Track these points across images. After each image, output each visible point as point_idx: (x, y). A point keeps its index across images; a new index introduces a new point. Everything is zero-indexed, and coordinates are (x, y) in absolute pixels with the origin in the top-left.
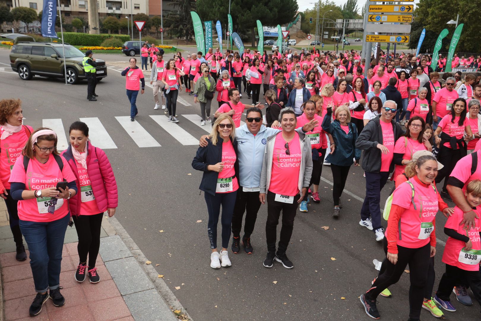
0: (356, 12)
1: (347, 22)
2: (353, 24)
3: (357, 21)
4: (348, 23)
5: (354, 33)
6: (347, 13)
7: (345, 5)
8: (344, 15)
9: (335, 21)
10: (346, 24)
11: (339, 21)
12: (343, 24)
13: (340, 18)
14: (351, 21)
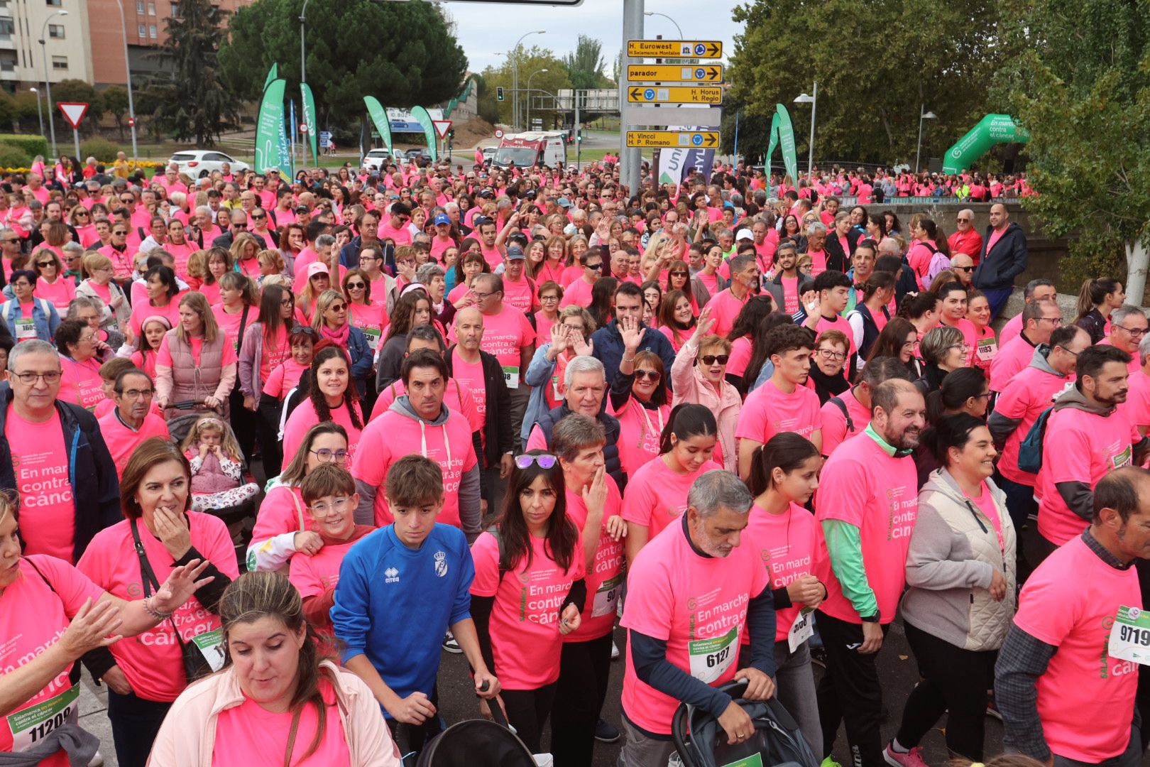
0: (600, 73)
1: (583, 97)
2: (597, 99)
3: (604, 93)
4: (585, 99)
5: (599, 121)
6: (582, 77)
7: (571, 57)
8: (573, 81)
9: (555, 93)
10: (580, 100)
11: (565, 93)
12: (574, 99)
13: (567, 87)
14: (591, 93)
